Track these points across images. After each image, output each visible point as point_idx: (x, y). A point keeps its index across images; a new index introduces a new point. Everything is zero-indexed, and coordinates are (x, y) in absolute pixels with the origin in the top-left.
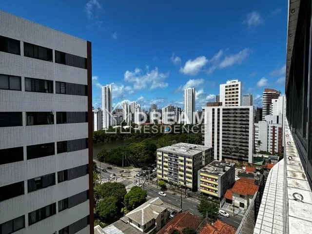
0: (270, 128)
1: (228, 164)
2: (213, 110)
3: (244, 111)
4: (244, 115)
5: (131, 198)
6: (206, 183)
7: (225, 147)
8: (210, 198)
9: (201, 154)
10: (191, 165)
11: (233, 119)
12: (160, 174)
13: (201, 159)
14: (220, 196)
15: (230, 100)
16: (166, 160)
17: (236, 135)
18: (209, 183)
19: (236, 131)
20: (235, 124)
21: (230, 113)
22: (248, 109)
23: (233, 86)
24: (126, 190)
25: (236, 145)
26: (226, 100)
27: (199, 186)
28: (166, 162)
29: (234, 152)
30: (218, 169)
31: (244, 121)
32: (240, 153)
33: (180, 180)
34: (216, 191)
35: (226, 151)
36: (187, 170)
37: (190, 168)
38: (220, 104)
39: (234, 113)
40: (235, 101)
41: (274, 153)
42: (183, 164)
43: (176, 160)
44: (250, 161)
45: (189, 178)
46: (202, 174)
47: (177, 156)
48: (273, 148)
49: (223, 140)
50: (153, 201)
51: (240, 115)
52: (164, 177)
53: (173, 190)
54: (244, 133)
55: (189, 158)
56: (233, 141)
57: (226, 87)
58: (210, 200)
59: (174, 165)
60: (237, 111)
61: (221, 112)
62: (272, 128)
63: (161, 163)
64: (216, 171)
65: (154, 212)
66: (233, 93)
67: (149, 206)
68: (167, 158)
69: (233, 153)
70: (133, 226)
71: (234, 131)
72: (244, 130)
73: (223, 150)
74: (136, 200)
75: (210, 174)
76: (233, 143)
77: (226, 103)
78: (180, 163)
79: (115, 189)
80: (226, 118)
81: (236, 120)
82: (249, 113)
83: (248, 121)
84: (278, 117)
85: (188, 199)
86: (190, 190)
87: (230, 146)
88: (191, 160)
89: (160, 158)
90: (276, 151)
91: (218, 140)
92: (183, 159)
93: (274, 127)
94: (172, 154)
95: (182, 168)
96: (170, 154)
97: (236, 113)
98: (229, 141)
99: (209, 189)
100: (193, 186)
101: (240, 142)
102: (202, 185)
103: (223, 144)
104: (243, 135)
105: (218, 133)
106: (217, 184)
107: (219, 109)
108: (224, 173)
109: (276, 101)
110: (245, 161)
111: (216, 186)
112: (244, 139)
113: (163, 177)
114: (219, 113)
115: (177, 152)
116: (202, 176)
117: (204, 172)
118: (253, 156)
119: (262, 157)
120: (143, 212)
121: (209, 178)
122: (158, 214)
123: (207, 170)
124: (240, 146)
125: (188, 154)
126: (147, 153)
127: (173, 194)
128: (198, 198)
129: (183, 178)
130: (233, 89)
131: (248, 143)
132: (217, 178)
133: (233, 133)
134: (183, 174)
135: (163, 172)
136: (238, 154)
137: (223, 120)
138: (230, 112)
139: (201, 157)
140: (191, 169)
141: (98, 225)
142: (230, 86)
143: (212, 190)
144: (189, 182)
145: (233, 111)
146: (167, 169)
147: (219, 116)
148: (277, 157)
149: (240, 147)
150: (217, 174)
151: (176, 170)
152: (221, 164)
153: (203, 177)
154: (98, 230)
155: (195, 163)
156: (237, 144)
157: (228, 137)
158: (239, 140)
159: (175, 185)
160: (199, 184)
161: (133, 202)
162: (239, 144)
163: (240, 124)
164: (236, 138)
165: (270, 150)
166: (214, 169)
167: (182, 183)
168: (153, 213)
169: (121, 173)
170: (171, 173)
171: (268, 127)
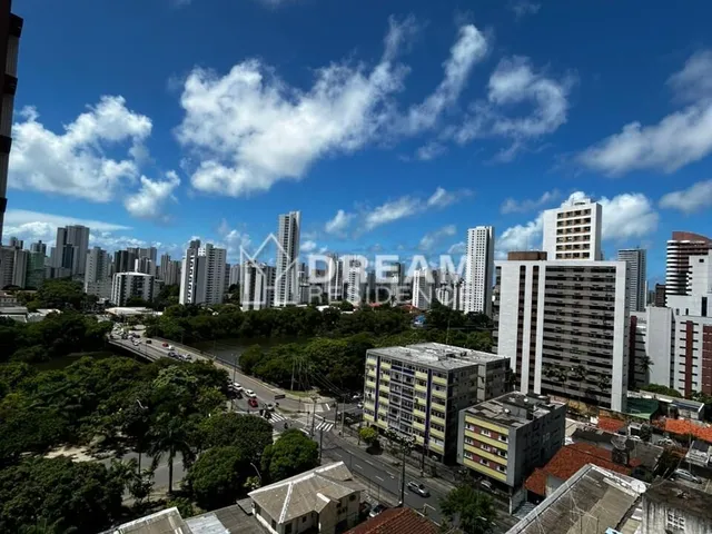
0: (679, 327)
1: (544, 403)
2: (523, 268)
3: (601, 275)
4: (602, 285)
5: (277, 457)
6: (478, 444)
7: (550, 365)
8: (486, 484)
9: (474, 369)
10: (443, 394)
11: (573, 292)
12: (370, 412)
13: (474, 382)
14: (511, 483)
15: (568, 247)
16: (386, 378)
17: (579, 334)
18: (486, 445)
19: (580, 325)
20: (576, 306)
21: (564, 279)
22: (613, 270)
23: (578, 213)
24: (271, 437)
25: (578, 361)
26: (559, 248)
27: (460, 451)
28: (386, 383)
29: (571, 378)
30: (515, 410)
31: (601, 299)
32: (589, 382)
33: (416, 431)
34: (503, 468)
35: (551, 374)
36: (434, 405)
37: (440, 401)
38: (542, 256)
39: (575, 279)
40: (581, 251)
41: (690, 394)
42: (424, 389)
43: (409, 379)
44: (616, 406)
45: (438, 427)
46: (469, 419)
47: (411, 369)
48: (688, 382)
49: (544, 347)
50: (327, 468)
51: (591, 284)
52: (380, 421)
53: (394, 452)
54: (600, 332)
55: (440, 376)
56: (571, 351)
57: (560, 215)
58: (483, 489)
59: (404, 391)
60: (583, 275)
61: (542, 274)
62: (684, 327)
63: (373, 384)
64: (509, 414)
65: (319, 495)
66: (577, 230)
67: (311, 479)
68: (387, 373)
69: (568, 382)
70: (260, 524)
71: (574, 324)
72: (600, 322)
73: (543, 373)
74: (288, 461)
75: (492, 420)
76: (571, 355)
77: (558, 256)
78: (418, 387)
79: (246, 429)
80: (555, 291)
81: (581, 298)
82: (613, 280)
83: (613, 300)
84: (704, 301)
85: (429, 480)
86: (439, 460)
87: (562, 363)
88: (444, 381)
89: (373, 373)
90: (697, 388)
91: (533, 344)
92: (424, 376)
93: (690, 325)
94: (400, 364)
95: (423, 402)
96: (396, 364)
97: (582, 279)
98: (561, 350)
99: (485, 460)
100: (446, 448)
101: (589, 354)
102: (467, 447)
103: (544, 355)
104: (599, 336)
105: (534, 328)
106: (505, 447)
107: (536, 269)
108: (527, 422)
109: (702, 261)
110: (603, 404)
111: (503, 453)
112: (600, 346)
113: (376, 420)
114: (535, 277)
115: (414, 360)
116: (469, 424)
117: (477, 414)
118: (624, 395)
119: (654, 400)
120: (290, 491)
121: (487, 430)
122: (328, 500)
123: (484, 411)
124: (589, 363)
125: (440, 366)
126: (351, 362)
127: (394, 465)
128: (453, 480)
129: (422, 427)
130: (578, 222)
131: (610, 357)
132: (505, 431)
133: (570, 328)
134: (423, 415)
135: (376, 408)
136: (584, 385)
137: (547, 295)
138: (565, 274)
139: (472, 377)
140: (443, 404)
141: (175, 508)
142: (569, 214)
143: (494, 465)
144: (436, 438)
145: (573, 274)
146: (386, 401)
147: (535, 285)
148: (697, 403)
149: (587, 367)
150: (507, 423)
151: (409, 406)
152: (526, 400)
153: (472, 429)
154: (170, 518)
155: (455, 389)
156: (580, 357)
157: (557, 340)
158: (587, 349)
159: (402, 442)
160: (463, 446)
161: (280, 466)
162: (588, 358)
163: (591, 307)
164: (580, 343)
165: (679, 385)
166: (503, 410)
167: (421, 440)
168: (316, 498)
169: (278, 401)
170: (395, 411)
171: (673, 322)
